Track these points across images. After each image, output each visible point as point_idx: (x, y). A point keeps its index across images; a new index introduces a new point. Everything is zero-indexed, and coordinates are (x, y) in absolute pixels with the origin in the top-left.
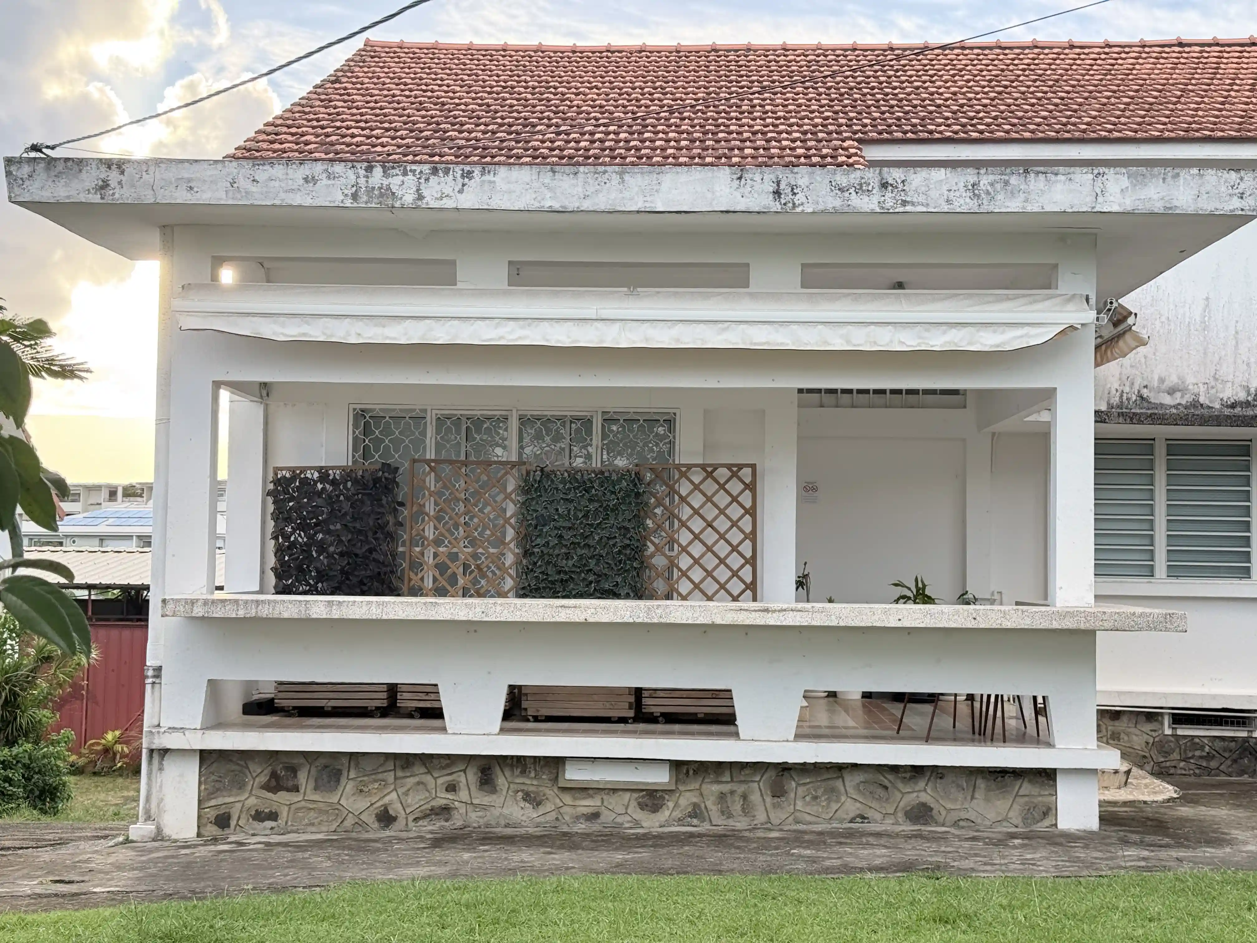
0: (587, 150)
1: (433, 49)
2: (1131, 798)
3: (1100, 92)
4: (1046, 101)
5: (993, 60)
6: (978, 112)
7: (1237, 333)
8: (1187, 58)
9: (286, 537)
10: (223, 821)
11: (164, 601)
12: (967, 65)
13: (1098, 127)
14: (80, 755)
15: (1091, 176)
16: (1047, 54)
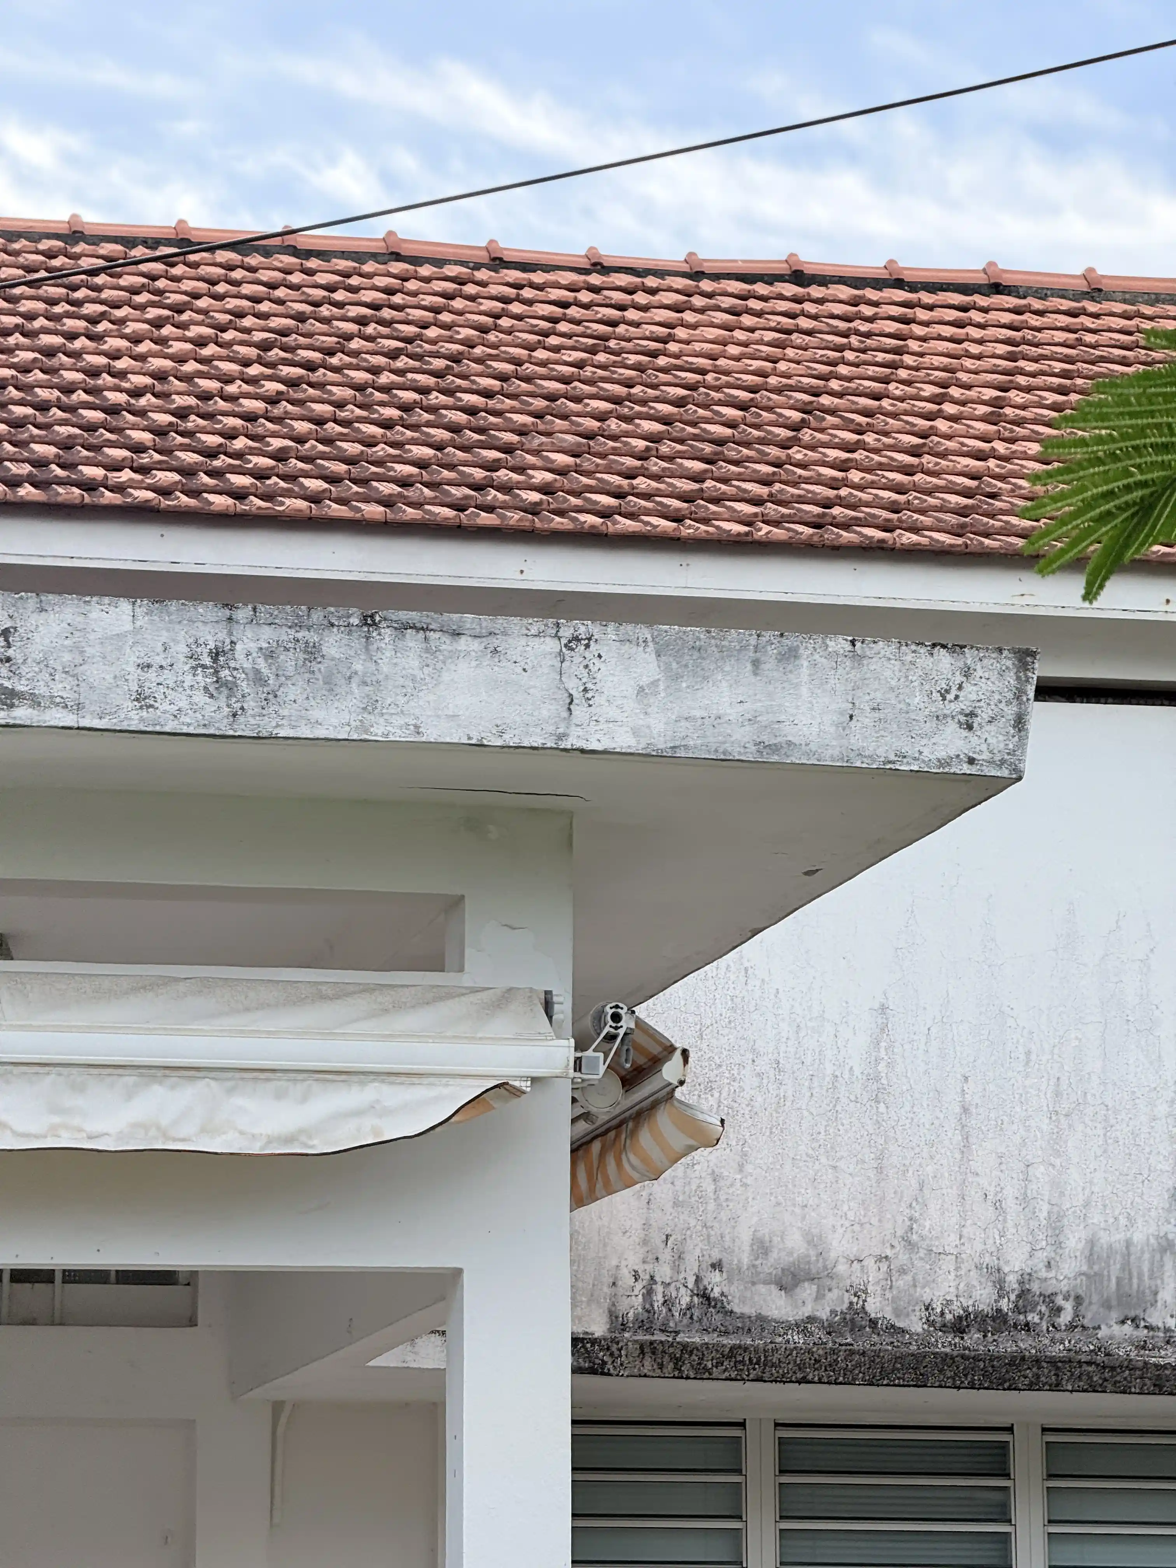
3: (577, 400)
4: (426, 416)
5: (273, 286)
6: (231, 435)
7: (965, 1110)
8: (815, 317)
12: (197, 296)
13: (574, 501)
15: (551, 645)
16: (427, 280)
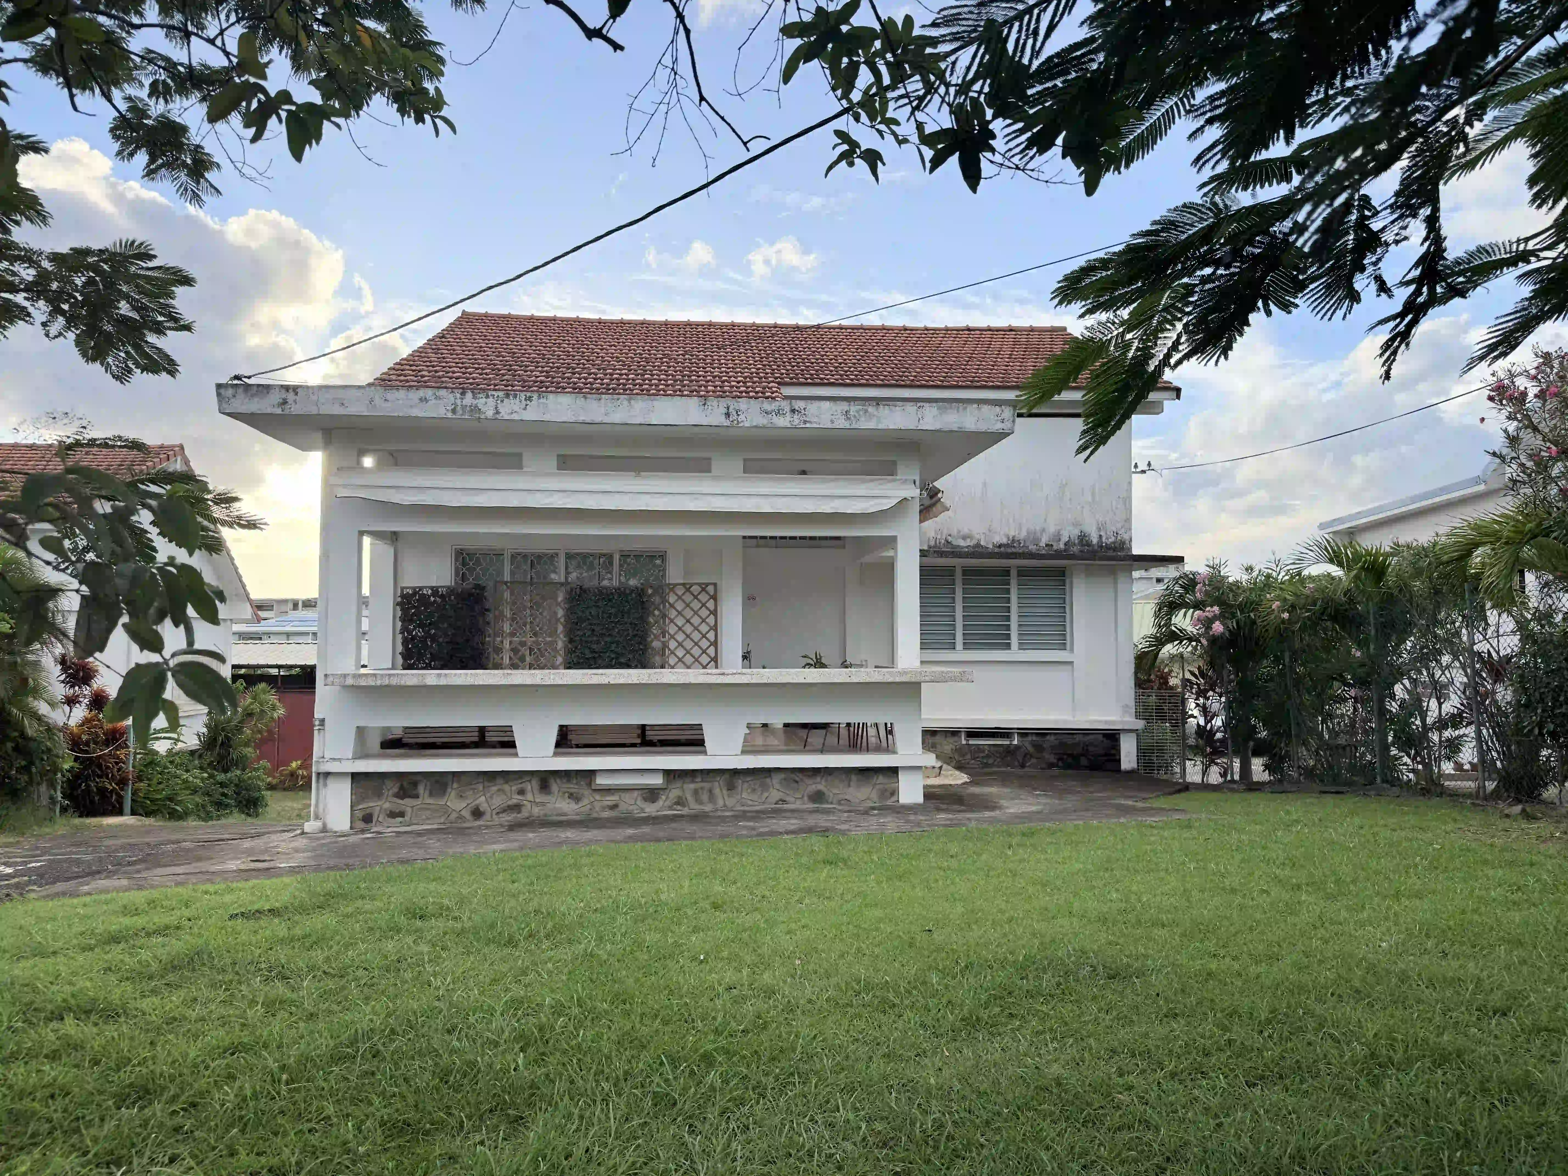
0: (608, 385)
1: (507, 318)
2: (942, 783)
3: (921, 357)
4: (890, 362)
5: (859, 336)
6: (849, 368)
7: (1002, 503)
8: (972, 338)
9: (410, 632)
10: (368, 819)
11: (326, 675)
12: (843, 339)
13: (921, 379)
14: (274, 777)
15: (915, 408)
16: (891, 334)
